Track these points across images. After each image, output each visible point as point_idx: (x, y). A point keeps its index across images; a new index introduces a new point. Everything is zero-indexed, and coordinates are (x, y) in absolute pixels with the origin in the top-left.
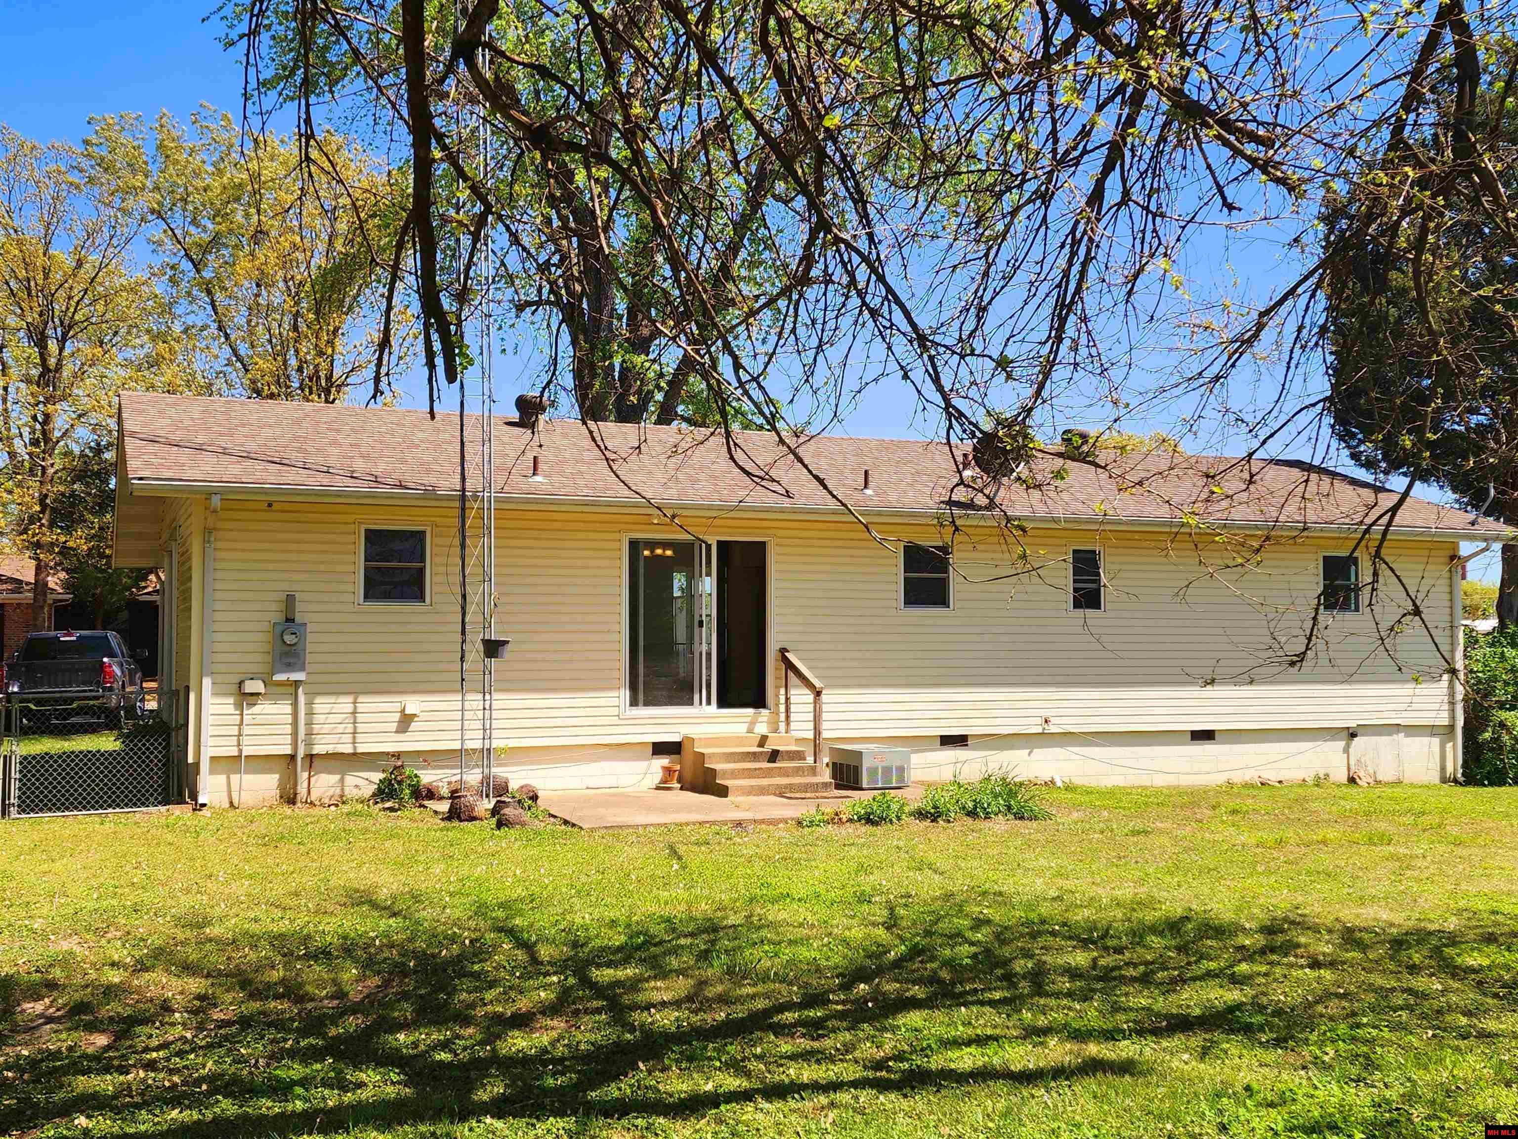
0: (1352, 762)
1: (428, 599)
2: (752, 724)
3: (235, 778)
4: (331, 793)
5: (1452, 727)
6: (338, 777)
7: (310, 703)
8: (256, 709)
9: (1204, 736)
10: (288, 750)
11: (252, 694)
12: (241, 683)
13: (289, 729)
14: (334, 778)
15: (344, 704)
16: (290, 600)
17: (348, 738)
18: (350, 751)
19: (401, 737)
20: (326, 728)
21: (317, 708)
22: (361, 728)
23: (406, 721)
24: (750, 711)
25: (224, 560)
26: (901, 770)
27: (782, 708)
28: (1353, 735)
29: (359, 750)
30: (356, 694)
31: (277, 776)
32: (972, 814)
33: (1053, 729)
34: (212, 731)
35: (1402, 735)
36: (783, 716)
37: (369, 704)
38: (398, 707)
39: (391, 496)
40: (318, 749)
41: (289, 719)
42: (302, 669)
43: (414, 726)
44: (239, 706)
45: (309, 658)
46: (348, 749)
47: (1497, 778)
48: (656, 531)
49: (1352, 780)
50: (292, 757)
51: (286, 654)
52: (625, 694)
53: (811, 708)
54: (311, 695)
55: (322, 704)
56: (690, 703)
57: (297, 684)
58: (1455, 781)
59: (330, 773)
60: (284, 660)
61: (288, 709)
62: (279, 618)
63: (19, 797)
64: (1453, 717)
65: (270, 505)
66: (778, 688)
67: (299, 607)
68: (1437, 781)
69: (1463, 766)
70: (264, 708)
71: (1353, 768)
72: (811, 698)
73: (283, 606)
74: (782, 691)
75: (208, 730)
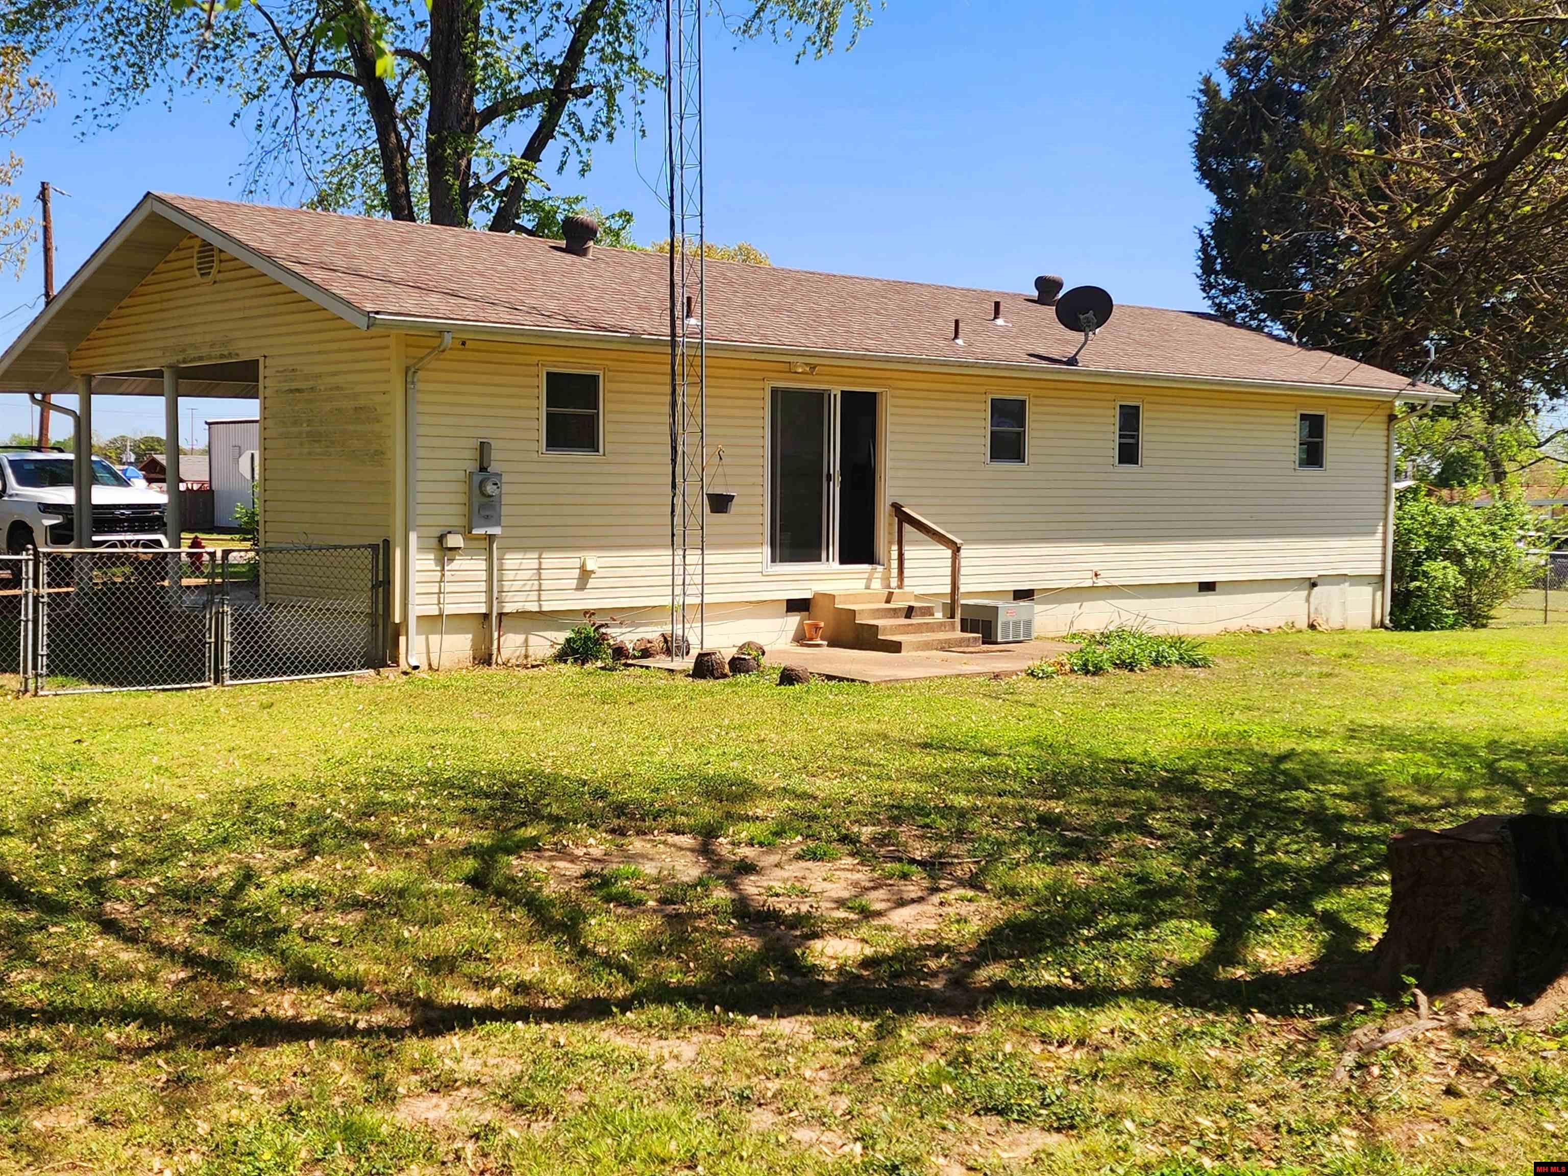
0: (1312, 610)
1: (601, 450)
2: (869, 580)
3: (434, 639)
4: (518, 653)
5: (1382, 577)
6: (523, 637)
7: (500, 559)
8: (455, 565)
9: (1207, 587)
10: (483, 610)
11: (451, 549)
12: (441, 538)
13: (483, 586)
14: (520, 638)
15: (529, 561)
16: (484, 448)
17: (534, 596)
18: (537, 609)
19: (580, 594)
20: (517, 585)
21: (508, 564)
22: (546, 584)
23: (585, 575)
24: (866, 567)
25: (423, 403)
26: (1028, 624)
27: (895, 564)
28: (1314, 585)
29: (544, 609)
30: (542, 549)
31: (470, 636)
32: (1156, 663)
33: (1100, 583)
34: (419, 588)
35: (1347, 584)
36: (895, 572)
37: (551, 560)
38: (577, 563)
39: (585, 338)
40: (509, 608)
41: (483, 576)
42: (498, 524)
43: (592, 583)
44: (441, 563)
45: (504, 510)
46: (534, 607)
47: (1421, 623)
48: (800, 381)
49: (1312, 627)
50: (486, 616)
51: (482, 507)
52: (767, 550)
53: (949, 563)
54: (506, 549)
55: (512, 561)
56: (819, 559)
57: (491, 538)
58: (1383, 626)
59: (516, 632)
60: (483, 513)
61: (483, 565)
62: (472, 466)
63: (231, 663)
64: (1384, 568)
65: (464, 344)
66: (890, 543)
67: (495, 455)
68: (1369, 625)
69: (1391, 614)
70: (460, 563)
71: (1312, 616)
72: (948, 553)
73: (477, 455)
74: (895, 547)
75: (415, 588)
